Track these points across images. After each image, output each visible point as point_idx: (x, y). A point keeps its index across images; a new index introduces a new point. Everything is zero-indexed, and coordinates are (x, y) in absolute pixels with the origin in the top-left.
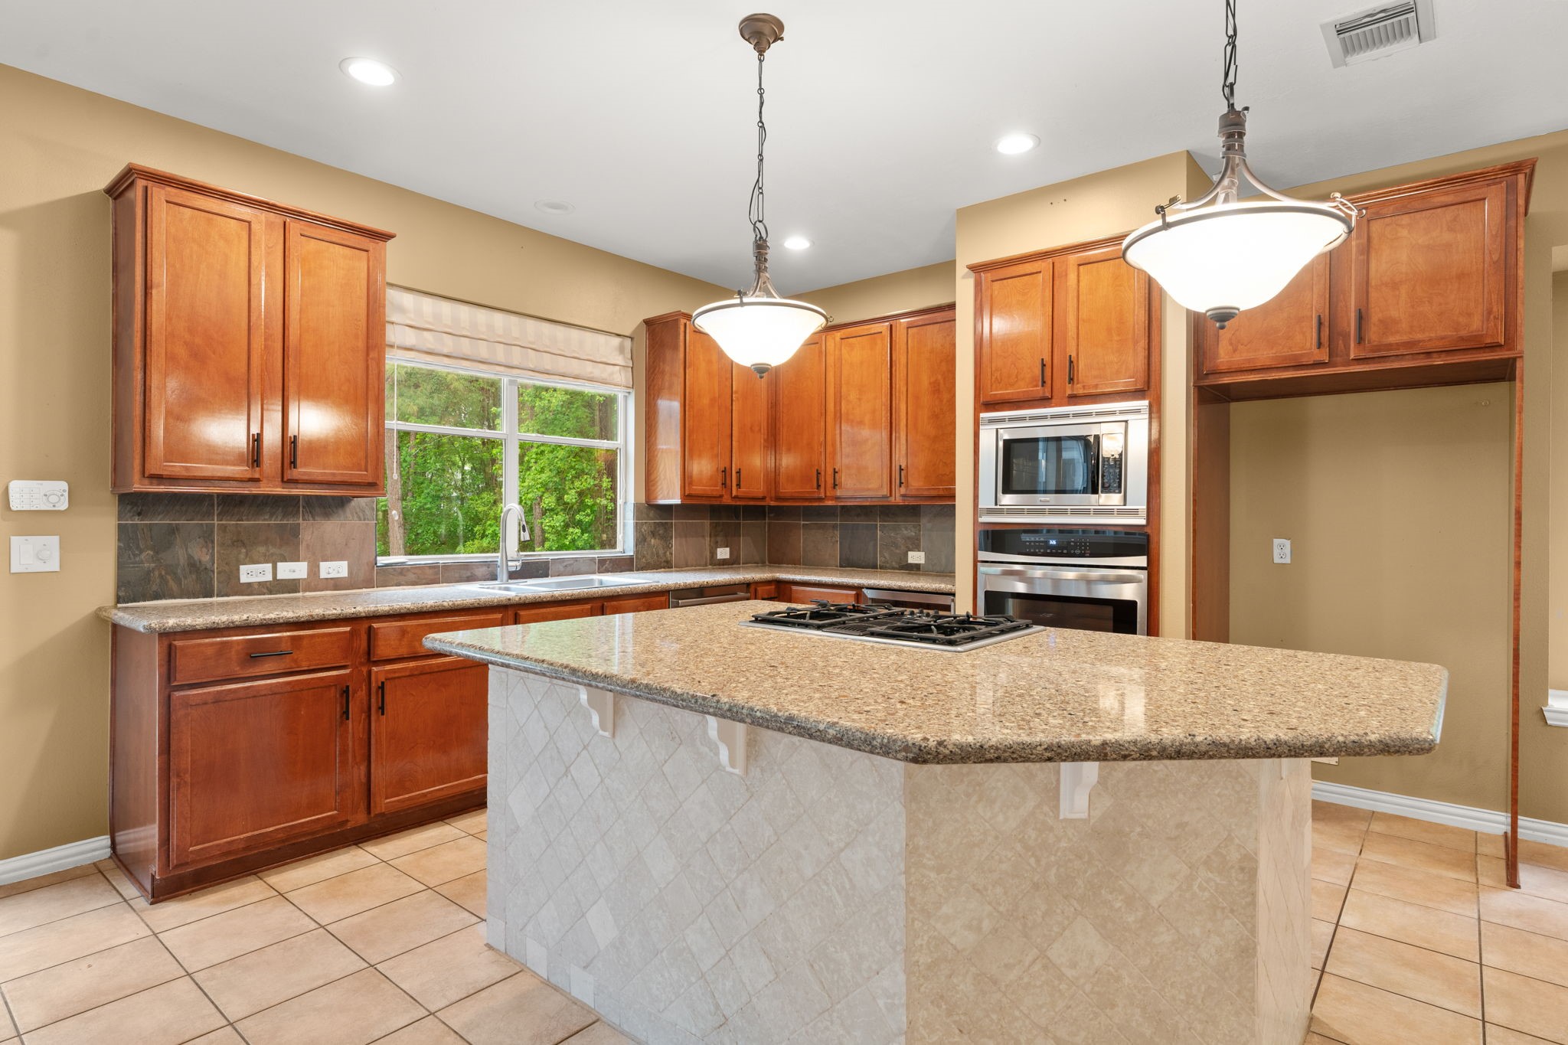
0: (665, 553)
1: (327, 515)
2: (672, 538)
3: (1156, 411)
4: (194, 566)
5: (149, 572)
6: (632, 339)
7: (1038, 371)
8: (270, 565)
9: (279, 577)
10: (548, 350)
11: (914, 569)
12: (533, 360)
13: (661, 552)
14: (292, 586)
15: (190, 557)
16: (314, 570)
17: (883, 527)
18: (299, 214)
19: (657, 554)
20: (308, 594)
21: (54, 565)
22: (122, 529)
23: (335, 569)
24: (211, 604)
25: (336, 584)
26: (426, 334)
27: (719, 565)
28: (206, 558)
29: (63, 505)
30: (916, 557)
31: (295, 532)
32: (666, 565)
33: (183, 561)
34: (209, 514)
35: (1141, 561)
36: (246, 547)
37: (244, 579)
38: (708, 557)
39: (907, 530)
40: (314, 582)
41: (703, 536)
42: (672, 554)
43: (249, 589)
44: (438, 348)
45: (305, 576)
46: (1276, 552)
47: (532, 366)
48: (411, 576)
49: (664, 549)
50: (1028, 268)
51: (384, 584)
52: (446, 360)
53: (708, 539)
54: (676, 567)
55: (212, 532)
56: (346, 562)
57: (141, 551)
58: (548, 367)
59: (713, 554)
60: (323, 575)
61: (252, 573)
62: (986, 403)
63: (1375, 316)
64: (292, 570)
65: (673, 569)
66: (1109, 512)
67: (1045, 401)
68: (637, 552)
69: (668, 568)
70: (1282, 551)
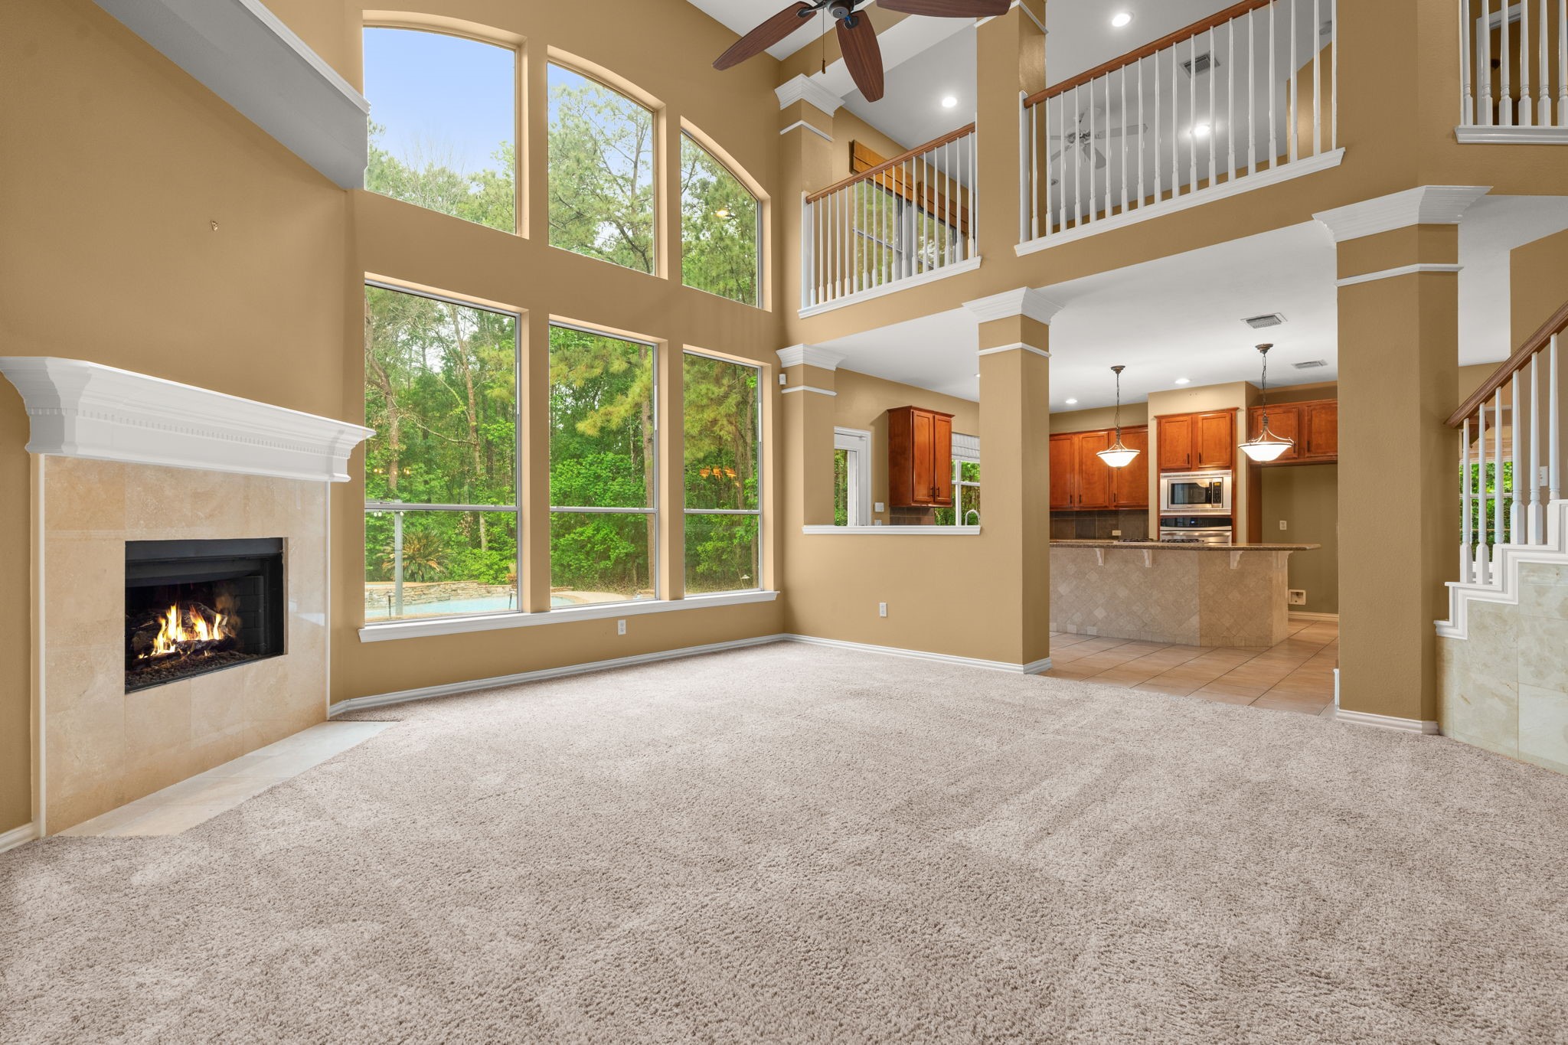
3: (1235, 471)
7: (1186, 458)
11: (1116, 538)
17: (1099, 520)
18: (937, 413)
30: (1116, 533)
35: (1230, 528)
39: (1111, 521)
46: (1281, 525)
50: (1181, 418)
62: (1162, 469)
63: (1314, 443)
66: (1207, 511)
67: (1189, 469)
70: (1283, 525)
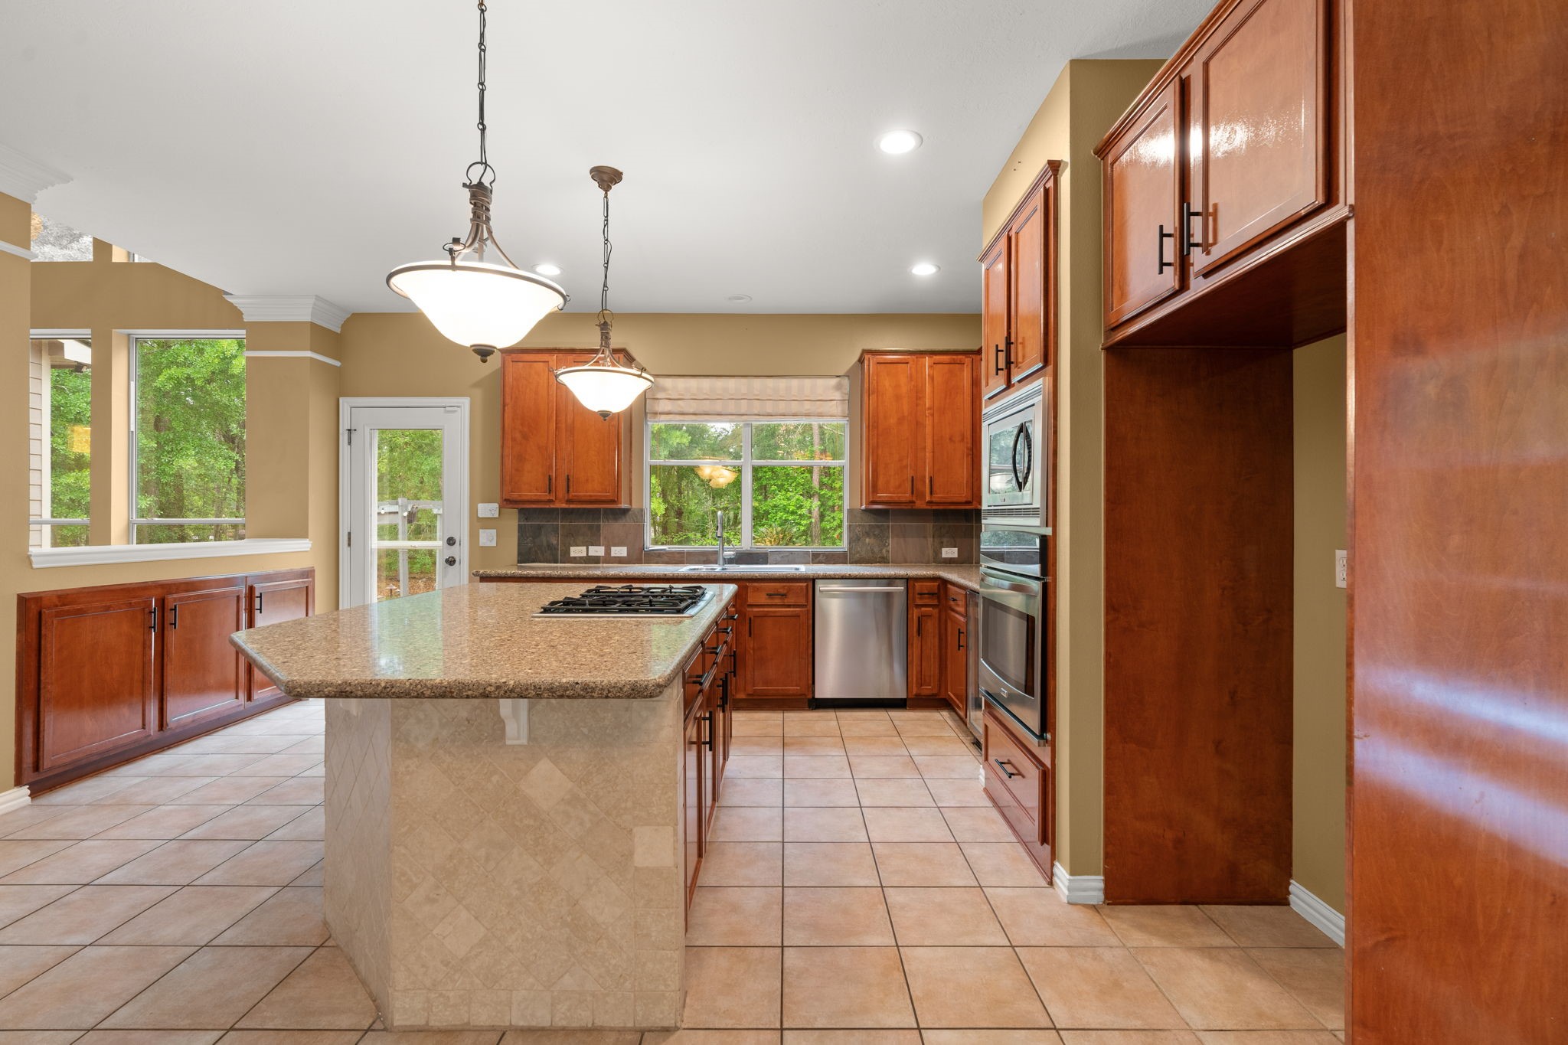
0: (881, 550)
1: (616, 519)
2: (888, 537)
4: (550, 546)
5: (530, 549)
6: (848, 376)
8: (585, 548)
9: (589, 555)
10: (771, 398)
12: (757, 407)
13: (876, 549)
14: (596, 560)
15: (548, 542)
16: (608, 551)
19: (872, 550)
20: (605, 565)
21: (494, 544)
22: (520, 526)
23: (620, 551)
24: (557, 567)
25: (620, 560)
26: (679, 402)
27: (944, 563)
28: (555, 542)
29: (497, 515)
31: (598, 527)
32: (883, 561)
33: (545, 543)
34: (556, 519)
36: (574, 538)
37: (572, 554)
38: (931, 555)
40: (609, 559)
41: (925, 537)
42: (889, 551)
43: (575, 560)
44: (686, 410)
45: (603, 555)
47: (756, 412)
48: (666, 558)
49: (879, 547)
51: (648, 562)
52: (694, 417)
53: (930, 540)
54: (892, 562)
55: (558, 528)
56: (626, 548)
57: (527, 538)
58: (769, 410)
59: (938, 553)
60: (613, 555)
61: (577, 551)
64: (597, 551)
65: (890, 564)
68: (850, 549)
69: (885, 563)
